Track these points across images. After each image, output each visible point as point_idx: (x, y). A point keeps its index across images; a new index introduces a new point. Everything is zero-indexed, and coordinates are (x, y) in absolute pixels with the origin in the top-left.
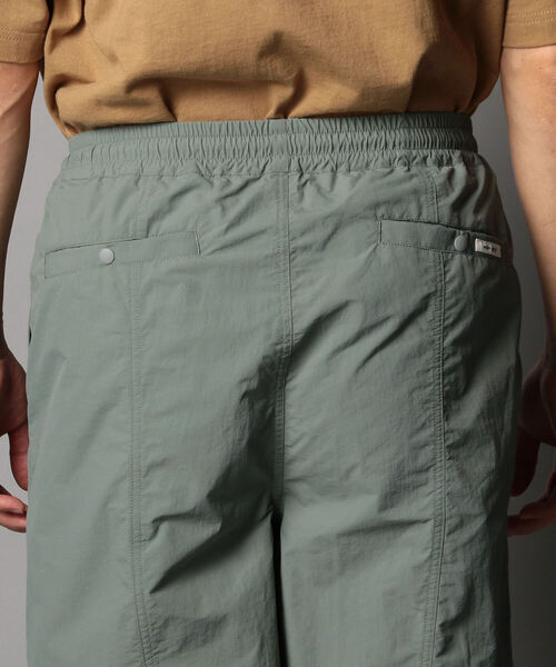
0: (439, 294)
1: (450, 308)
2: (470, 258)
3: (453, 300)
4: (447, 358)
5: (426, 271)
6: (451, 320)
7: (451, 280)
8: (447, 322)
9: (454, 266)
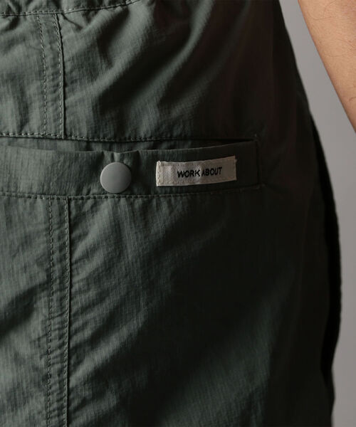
0: (55, 287)
1: (85, 309)
2: (138, 203)
3: (92, 294)
4: (78, 408)
5: (27, 242)
6: (87, 333)
7: (88, 255)
8: (77, 339)
9: (97, 225)
